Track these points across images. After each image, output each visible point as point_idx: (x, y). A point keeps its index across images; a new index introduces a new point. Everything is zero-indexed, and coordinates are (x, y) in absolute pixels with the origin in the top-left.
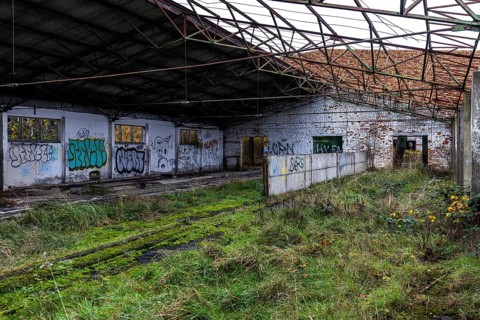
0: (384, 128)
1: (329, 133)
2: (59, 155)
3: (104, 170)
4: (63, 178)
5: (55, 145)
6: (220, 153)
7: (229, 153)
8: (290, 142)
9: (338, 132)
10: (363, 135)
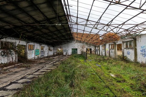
0: (84, 47)
1: (75, 48)
2: (34, 53)
3: (39, 56)
4: (35, 58)
5: (33, 51)
6: (53, 52)
7: (55, 52)
8: (67, 50)
9: (76, 48)
10: (81, 48)
